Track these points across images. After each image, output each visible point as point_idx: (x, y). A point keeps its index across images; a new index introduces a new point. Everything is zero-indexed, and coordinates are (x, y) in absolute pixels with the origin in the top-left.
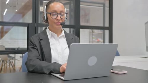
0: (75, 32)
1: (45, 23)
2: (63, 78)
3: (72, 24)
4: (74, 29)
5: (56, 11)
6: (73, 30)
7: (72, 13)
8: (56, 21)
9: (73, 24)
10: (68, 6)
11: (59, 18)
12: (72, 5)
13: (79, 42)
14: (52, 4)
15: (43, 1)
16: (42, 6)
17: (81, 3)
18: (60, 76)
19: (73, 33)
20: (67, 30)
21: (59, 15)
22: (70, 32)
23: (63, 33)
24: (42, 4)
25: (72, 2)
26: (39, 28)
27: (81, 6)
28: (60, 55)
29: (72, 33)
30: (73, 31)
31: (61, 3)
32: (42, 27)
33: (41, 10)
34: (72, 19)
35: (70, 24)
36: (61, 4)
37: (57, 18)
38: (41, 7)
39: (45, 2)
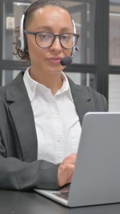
0: (95, 83)
1: (20, 59)
2: (65, 202)
3: (88, 62)
4: (93, 76)
5: (49, 29)
6: (90, 76)
7: (88, 34)
8: (49, 55)
9: (90, 61)
10: (78, 14)
11: (57, 46)
12: (88, 12)
13: (106, 110)
14: (40, 11)
15: (15, 3)
16: (12, 16)
17: (111, 8)
18: (59, 196)
19: (91, 85)
20: (77, 77)
21: (57, 40)
22: (84, 81)
23: (66, 86)
24: (10, 11)
25: (88, 5)
26: (4, 72)
27: (111, 15)
28: (59, 142)
29: (88, 84)
30: (91, 80)
31: (64, 7)
32: (12, 69)
33: (8, 27)
34: (88, 50)
35: (83, 62)
36: (63, 11)
37: (51, 45)
38: (8, 19)
39: (19, 4)
